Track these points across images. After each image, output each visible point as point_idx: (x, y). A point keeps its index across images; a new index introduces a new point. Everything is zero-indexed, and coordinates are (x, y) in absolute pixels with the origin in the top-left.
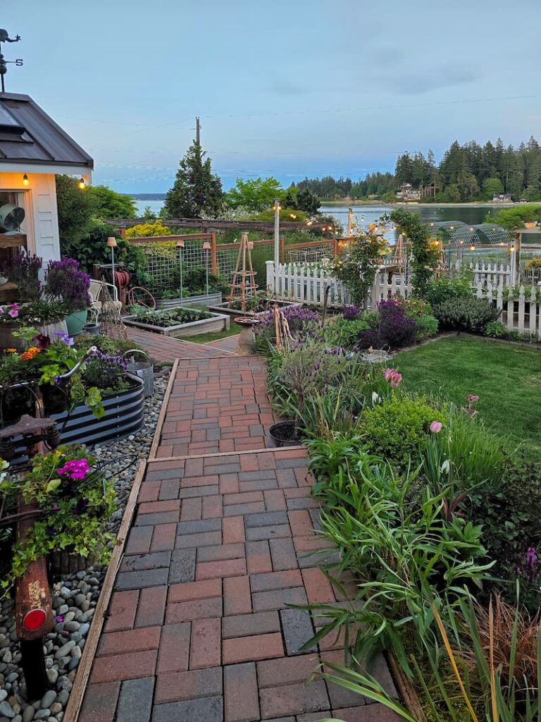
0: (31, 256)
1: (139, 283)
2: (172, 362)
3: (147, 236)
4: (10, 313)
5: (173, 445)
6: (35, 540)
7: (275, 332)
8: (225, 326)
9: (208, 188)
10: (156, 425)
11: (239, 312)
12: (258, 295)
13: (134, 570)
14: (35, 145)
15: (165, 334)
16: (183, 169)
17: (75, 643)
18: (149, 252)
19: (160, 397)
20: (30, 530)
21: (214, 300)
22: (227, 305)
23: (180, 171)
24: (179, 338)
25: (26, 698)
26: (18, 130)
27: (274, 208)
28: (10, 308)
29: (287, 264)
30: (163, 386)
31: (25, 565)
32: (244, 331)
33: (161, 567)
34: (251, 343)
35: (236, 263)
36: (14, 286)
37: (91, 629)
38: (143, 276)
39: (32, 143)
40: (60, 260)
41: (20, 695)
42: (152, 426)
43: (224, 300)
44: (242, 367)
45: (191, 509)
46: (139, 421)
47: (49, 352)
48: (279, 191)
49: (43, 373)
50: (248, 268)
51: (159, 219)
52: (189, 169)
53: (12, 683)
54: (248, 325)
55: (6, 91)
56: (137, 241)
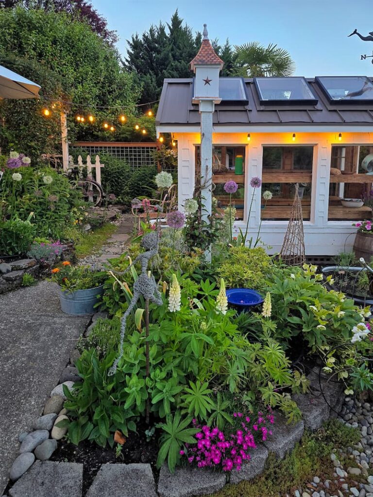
4: (366, 227)
28: (366, 223)
36: (368, 209)
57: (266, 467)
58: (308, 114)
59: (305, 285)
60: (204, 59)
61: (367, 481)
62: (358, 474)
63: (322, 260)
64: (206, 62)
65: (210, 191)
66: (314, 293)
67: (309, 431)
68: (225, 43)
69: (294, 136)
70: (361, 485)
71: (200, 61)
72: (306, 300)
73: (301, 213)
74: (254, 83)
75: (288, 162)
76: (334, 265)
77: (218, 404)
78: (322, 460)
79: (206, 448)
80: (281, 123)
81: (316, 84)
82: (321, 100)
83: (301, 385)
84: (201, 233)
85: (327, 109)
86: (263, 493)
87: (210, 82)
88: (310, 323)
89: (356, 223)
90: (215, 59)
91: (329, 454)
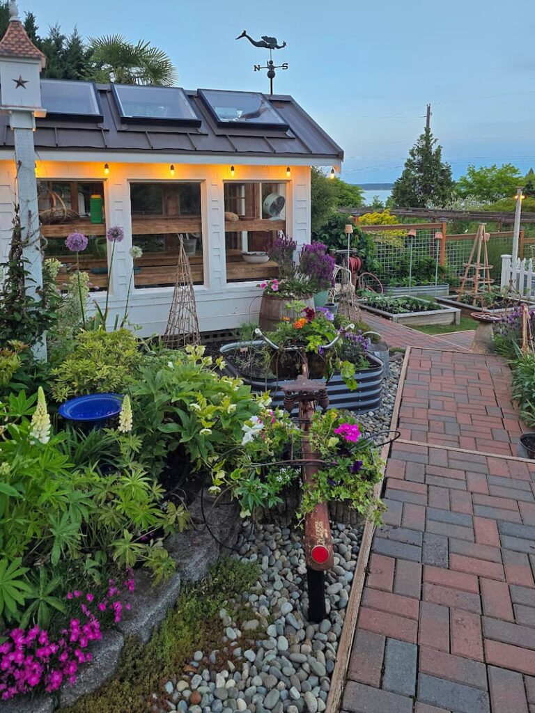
0: (288, 240)
1: (368, 269)
2: (404, 348)
3: (375, 224)
4: (272, 287)
5: (412, 430)
6: (319, 486)
7: (522, 334)
8: (455, 320)
9: (437, 177)
10: (393, 407)
11: (470, 306)
12: (493, 291)
13: (388, 538)
14: (296, 141)
15: (394, 320)
16: (412, 158)
17: (342, 587)
18: (378, 240)
19: (395, 381)
20: (315, 475)
21: (441, 292)
22: (457, 298)
23: (409, 160)
24: (407, 325)
25: (308, 618)
26: (284, 128)
27: (516, 197)
28: (272, 283)
29: (528, 259)
30: (397, 370)
31: (313, 504)
32: (481, 327)
33: (413, 544)
34: (489, 342)
35: (469, 255)
36: (275, 264)
37: (355, 579)
38: (372, 263)
39: (294, 138)
40: (310, 244)
41: (303, 613)
42: (390, 407)
43: (452, 293)
44: (479, 365)
45: (438, 496)
46: (378, 399)
47: (314, 324)
48: (517, 179)
49: (309, 342)
50: (482, 261)
51: (386, 208)
52: (419, 158)
53: (295, 600)
54: (486, 322)
55: (274, 94)
56: (368, 228)
57: (120, 663)
58: (189, 139)
59: (186, 375)
60: (13, 49)
61: (267, 634)
62: (255, 628)
63: (223, 335)
64: (16, 54)
65: (37, 249)
66: (198, 385)
67: (187, 585)
68: (73, 33)
69: (172, 168)
70: (259, 643)
71: (6, 50)
72: (186, 396)
73: (190, 275)
74: (112, 92)
75: (171, 204)
76: (236, 341)
77: (42, 586)
78: (208, 623)
79: (16, 665)
80: (152, 150)
81: (197, 98)
82: (206, 120)
83: (177, 522)
84: (26, 316)
85: (214, 133)
86: (115, 705)
87: (25, 84)
88: (193, 428)
89: (261, 283)
90: (30, 51)
91: (218, 610)
